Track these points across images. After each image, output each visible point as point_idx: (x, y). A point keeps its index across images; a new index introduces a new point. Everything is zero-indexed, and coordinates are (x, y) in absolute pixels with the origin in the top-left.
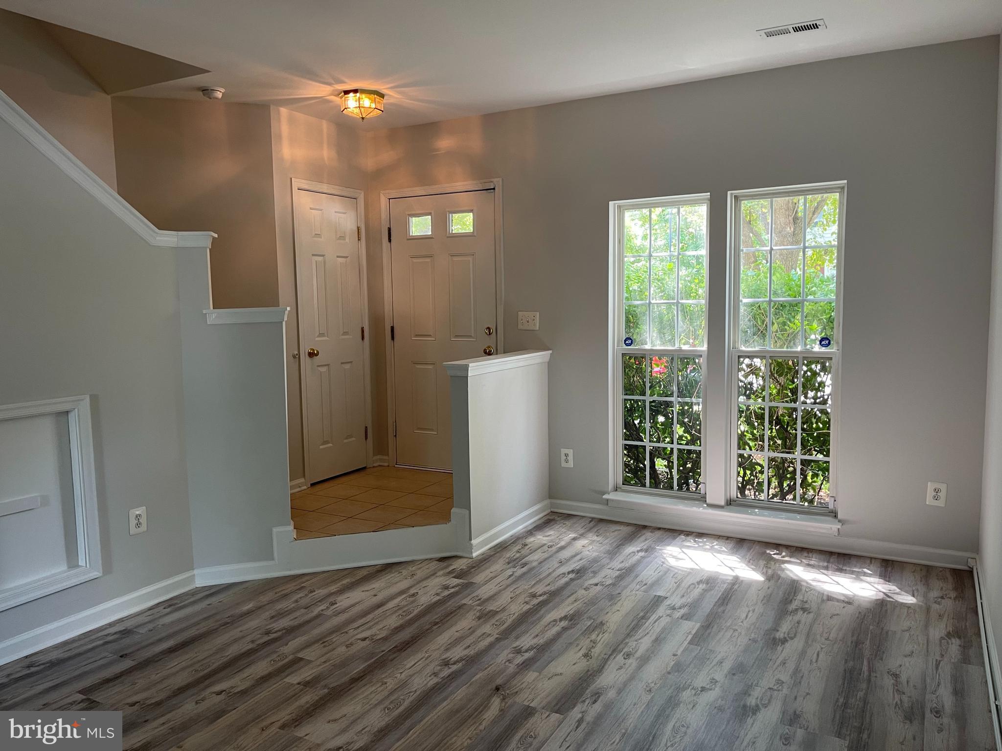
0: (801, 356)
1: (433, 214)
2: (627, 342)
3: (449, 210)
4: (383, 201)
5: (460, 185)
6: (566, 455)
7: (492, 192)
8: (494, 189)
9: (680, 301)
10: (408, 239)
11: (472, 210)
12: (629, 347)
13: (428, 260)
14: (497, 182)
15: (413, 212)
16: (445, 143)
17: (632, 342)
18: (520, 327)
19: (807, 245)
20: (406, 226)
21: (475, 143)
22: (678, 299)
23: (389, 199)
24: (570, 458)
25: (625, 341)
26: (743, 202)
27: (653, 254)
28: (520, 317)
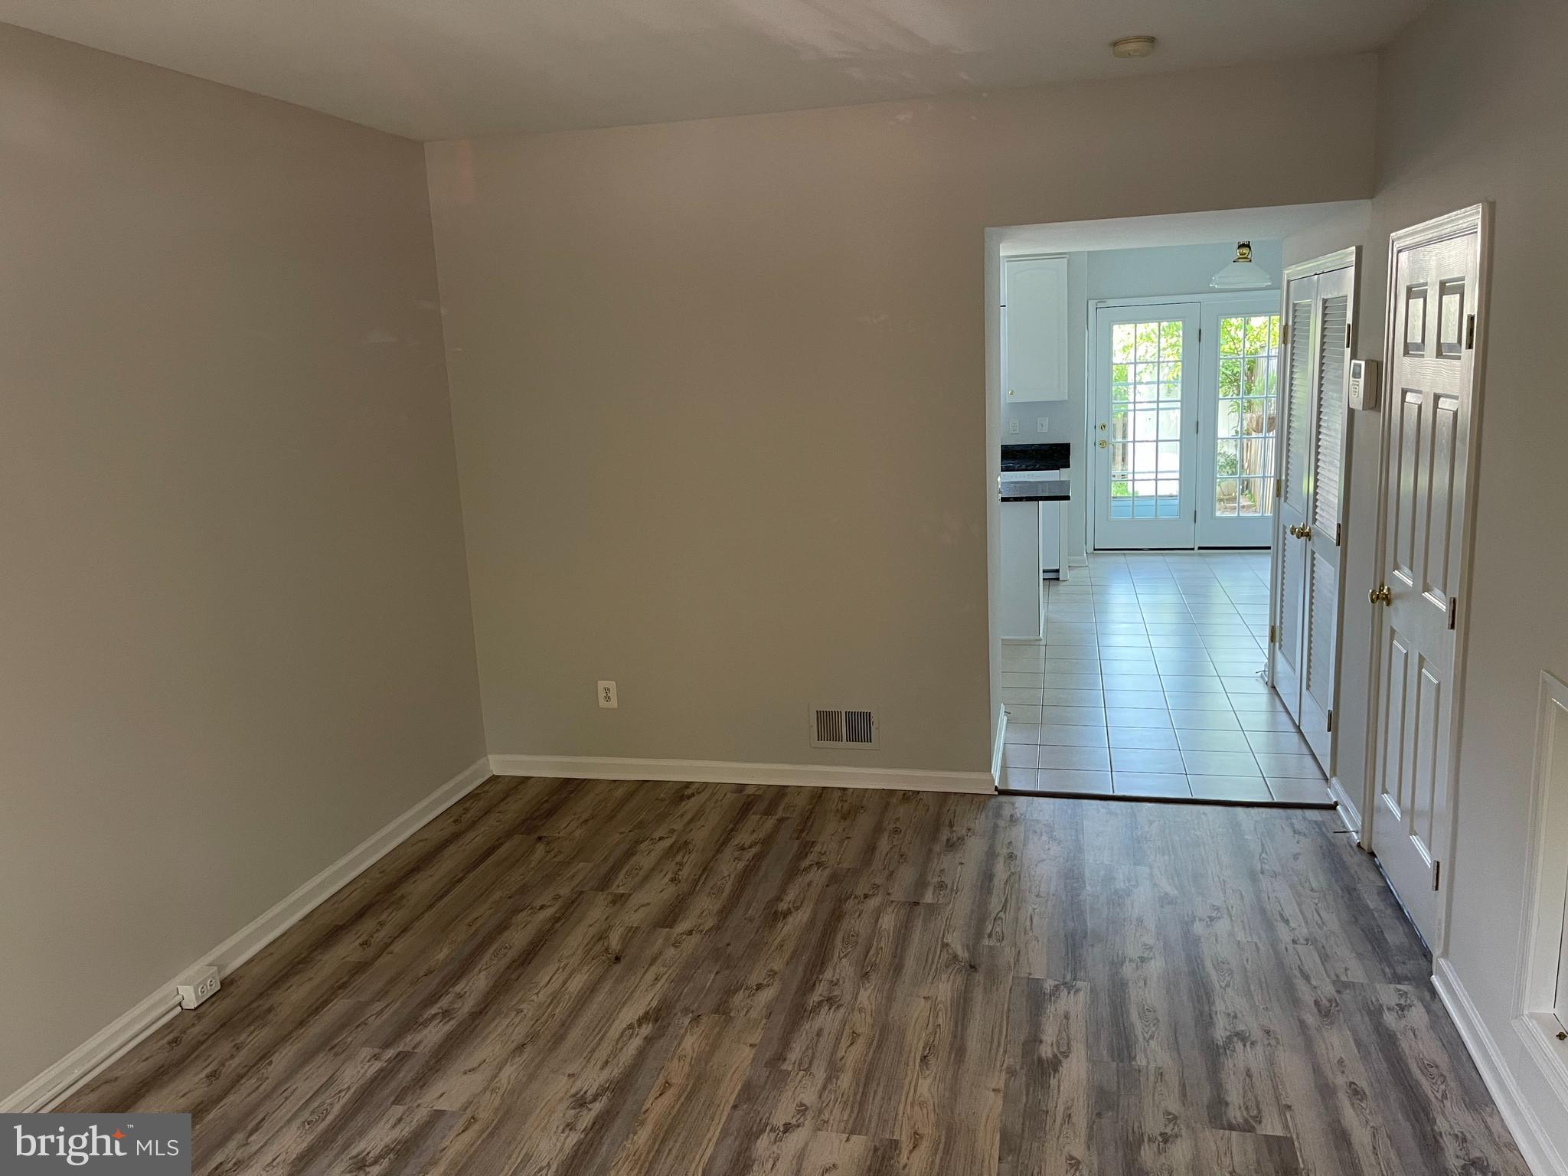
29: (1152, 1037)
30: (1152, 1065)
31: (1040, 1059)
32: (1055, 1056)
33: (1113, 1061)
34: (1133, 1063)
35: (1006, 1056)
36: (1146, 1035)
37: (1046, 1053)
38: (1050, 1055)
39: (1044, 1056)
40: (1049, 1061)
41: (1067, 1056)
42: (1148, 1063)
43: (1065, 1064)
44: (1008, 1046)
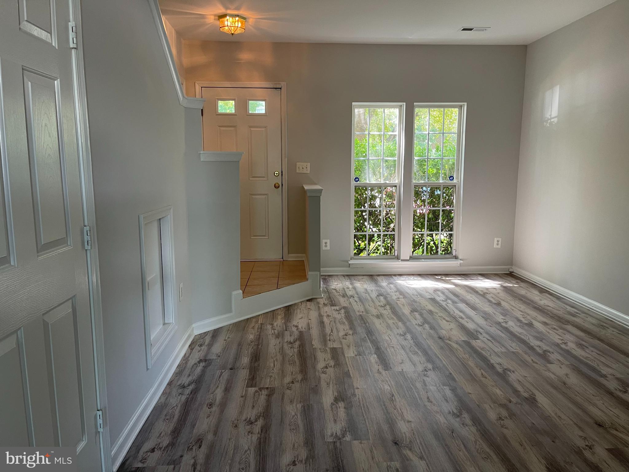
0: (442, 185)
1: (236, 99)
2: (356, 180)
3: (248, 98)
4: (198, 88)
5: (257, 84)
6: (326, 243)
7: (279, 90)
8: (280, 88)
9: (384, 158)
10: (217, 115)
11: (266, 100)
12: (357, 182)
13: (233, 129)
14: (283, 84)
15: (222, 98)
16: (245, 56)
17: (359, 180)
18: (298, 171)
19: (444, 132)
20: (216, 106)
21: (268, 59)
22: (383, 157)
23: (202, 87)
24: (328, 244)
25: (355, 179)
26: (416, 109)
27: (371, 133)
28: (298, 166)
29: (293, 416)
30: (294, 405)
31: (343, 401)
32: (337, 403)
33: (312, 404)
34: (303, 404)
35: (358, 400)
36: (296, 417)
37: (341, 404)
38: (340, 404)
39: (342, 402)
40: (339, 400)
41: (332, 403)
42: (296, 405)
43: (332, 401)
44: (359, 404)
